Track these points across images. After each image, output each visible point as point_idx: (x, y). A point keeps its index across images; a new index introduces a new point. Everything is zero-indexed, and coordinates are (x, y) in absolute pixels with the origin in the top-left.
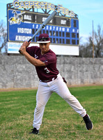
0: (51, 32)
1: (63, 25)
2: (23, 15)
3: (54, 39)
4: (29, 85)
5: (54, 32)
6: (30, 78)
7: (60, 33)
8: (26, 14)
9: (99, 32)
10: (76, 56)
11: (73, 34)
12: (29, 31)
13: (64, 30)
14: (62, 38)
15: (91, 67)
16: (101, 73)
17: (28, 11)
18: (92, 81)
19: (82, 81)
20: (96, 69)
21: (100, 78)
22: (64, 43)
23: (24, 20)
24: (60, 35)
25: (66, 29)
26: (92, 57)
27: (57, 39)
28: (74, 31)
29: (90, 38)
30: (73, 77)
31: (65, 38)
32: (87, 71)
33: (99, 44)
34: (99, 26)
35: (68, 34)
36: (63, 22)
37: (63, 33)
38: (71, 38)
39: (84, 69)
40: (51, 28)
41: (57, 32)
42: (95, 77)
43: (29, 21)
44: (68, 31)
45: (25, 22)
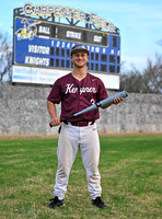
1: (96, 43)
2: (38, 26)
4: (43, 130)
6: (44, 120)
7: (92, 54)
8: (43, 25)
10: (116, 90)
11: (112, 57)
12: (46, 50)
13: (98, 50)
14: (94, 62)
15: (137, 107)
16: (151, 116)
17: (46, 20)
18: (138, 129)
19: (123, 128)
20: (145, 110)
21: (149, 123)
22: (97, 69)
23: (38, 34)
24: (92, 58)
25: (101, 50)
28: (112, 52)
30: (109, 121)
31: (100, 62)
32: (130, 113)
35: (104, 57)
36: (98, 39)
37: (97, 55)
38: (108, 64)
39: (127, 110)
42: (143, 122)
43: (46, 35)
44: (104, 51)
45: (40, 37)
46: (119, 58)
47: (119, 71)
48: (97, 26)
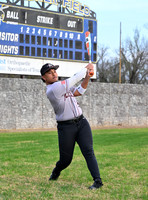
0: (50, 39)
1: (70, 28)
2: (5, 10)
3: (55, 51)
4: (12, 124)
5: (55, 40)
6: (14, 113)
7: (66, 41)
8: (10, 9)
9: (136, 41)
10: (92, 80)
12: (15, 38)
13: (71, 36)
14: (68, 49)
15: (116, 98)
17: (14, 4)
18: (116, 122)
19: (100, 121)
22: (71, 58)
23: (6, 19)
24: (66, 46)
25: (75, 36)
26: (123, 81)
27: (61, 52)
29: (122, 51)
31: (74, 50)
32: (108, 104)
34: (137, 31)
35: (78, 44)
36: (71, 24)
37: (71, 41)
38: (83, 51)
39: (104, 102)
40: (50, 34)
41: (61, 40)
42: (122, 114)
43: (15, 20)
44: (79, 38)
45: (8, 22)
46: (95, 44)
47: (95, 59)
48: (71, 9)
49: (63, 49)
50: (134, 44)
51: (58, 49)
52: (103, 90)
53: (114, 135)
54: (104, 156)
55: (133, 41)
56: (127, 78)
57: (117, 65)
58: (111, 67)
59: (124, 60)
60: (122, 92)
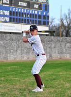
0: (25, 14)
1: (35, 8)
3: (28, 20)
4: (6, 58)
5: (28, 14)
6: (6, 52)
7: (33, 15)
9: (69, 15)
11: (44, 17)
13: (36, 12)
14: (34, 19)
15: (59, 44)
18: (59, 56)
19: (51, 56)
20: (63, 46)
21: (66, 53)
24: (33, 17)
25: (38, 12)
26: (62, 36)
27: (31, 20)
28: (45, 13)
29: (62, 20)
31: (38, 20)
32: (55, 48)
33: (69, 25)
34: (69, 10)
35: (40, 16)
36: (36, 6)
37: (36, 15)
38: (42, 20)
39: (53, 46)
40: (25, 11)
41: (31, 14)
42: (62, 53)
43: (7, 4)
44: (40, 13)
45: (4, 5)
46: (48, 17)
47: (48, 24)
49: (32, 19)
50: (68, 16)
51: (29, 19)
52: (52, 40)
53: (58, 64)
54: (52, 74)
55: (67, 15)
56: (64, 34)
57: (59, 27)
58: (56, 28)
59: (63, 24)
60: (62, 41)
